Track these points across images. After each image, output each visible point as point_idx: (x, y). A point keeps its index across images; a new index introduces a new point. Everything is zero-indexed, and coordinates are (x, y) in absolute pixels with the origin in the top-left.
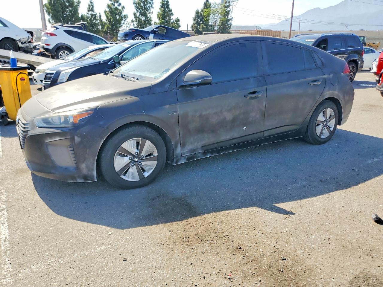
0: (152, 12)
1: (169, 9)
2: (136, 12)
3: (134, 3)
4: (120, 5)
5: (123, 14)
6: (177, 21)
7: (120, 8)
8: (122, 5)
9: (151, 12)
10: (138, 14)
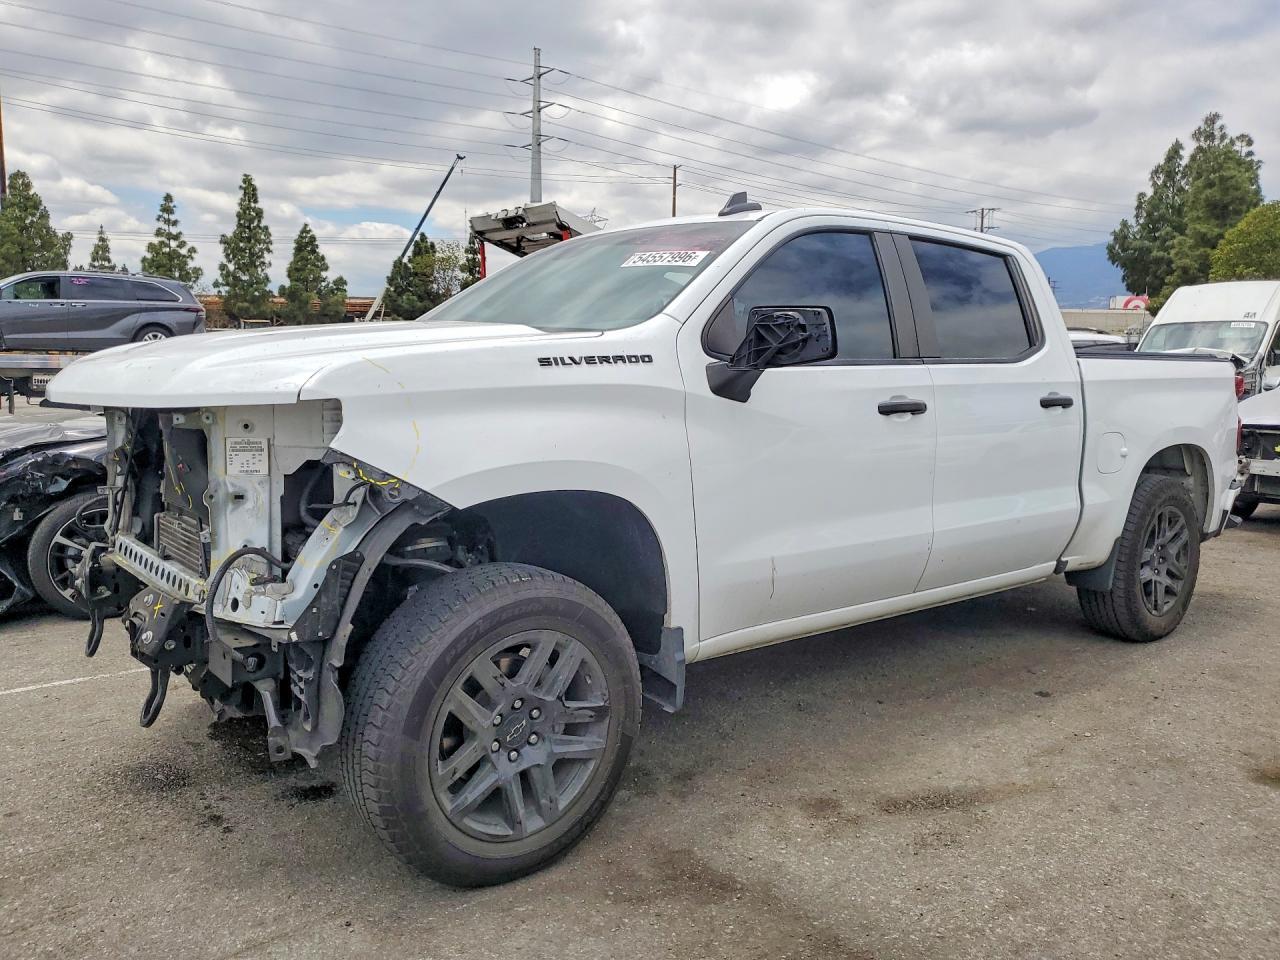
0: (270, 264)
1: (318, 253)
2: (225, 261)
3: (221, 242)
4: (182, 244)
5: (191, 264)
6: (340, 282)
7: (184, 251)
8: (190, 245)
9: (266, 261)
10: (231, 267)
